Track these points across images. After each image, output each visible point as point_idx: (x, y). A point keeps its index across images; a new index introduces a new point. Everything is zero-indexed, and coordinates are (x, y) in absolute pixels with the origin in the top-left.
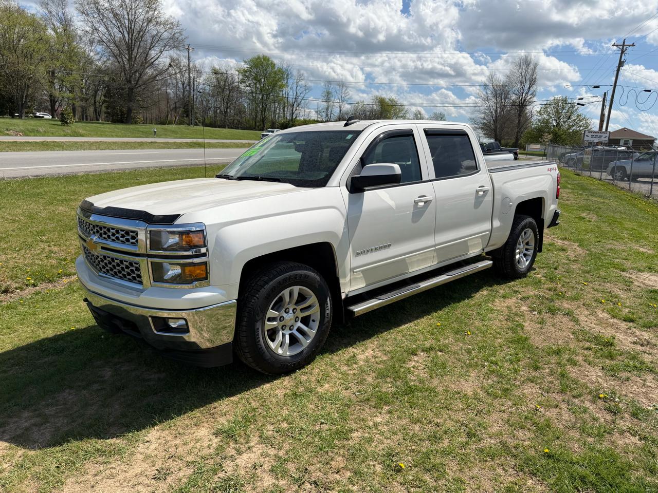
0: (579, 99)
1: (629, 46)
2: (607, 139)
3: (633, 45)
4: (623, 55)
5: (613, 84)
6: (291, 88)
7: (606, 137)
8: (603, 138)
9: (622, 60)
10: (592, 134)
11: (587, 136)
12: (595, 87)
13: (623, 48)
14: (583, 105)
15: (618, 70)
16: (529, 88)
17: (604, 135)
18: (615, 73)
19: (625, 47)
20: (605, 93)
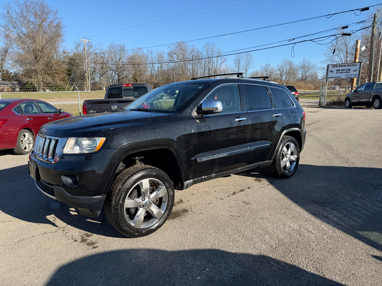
0: (343, 28)
7: (355, 71)
8: (351, 73)
10: (338, 68)
11: (331, 71)
12: (363, 10)
14: (349, 35)
17: (353, 68)
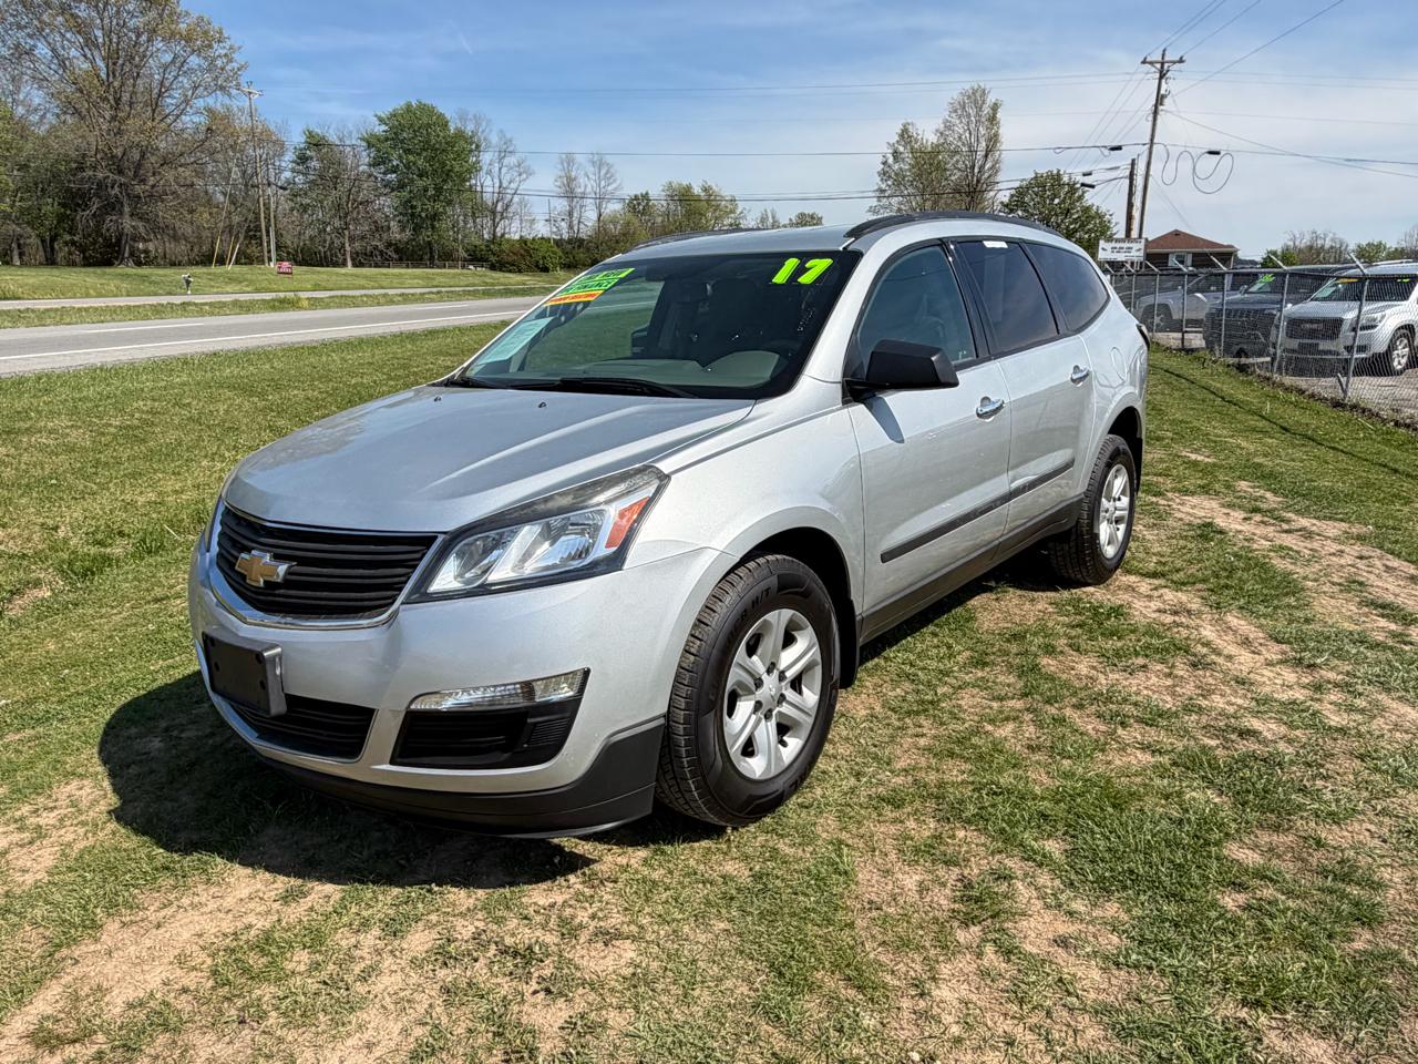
0: (1084, 175)
1: (1174, 63)
2: (1141, 253)
3: (1181, 61)
4: (1163, 81)
5: (1148, 141)
6: (489, 172)
7: (1139, 250)
8: (1134, 253)
9: (1162, 92)
10: (1113, 244)
12: (1113, 149)
13: (1162, 67)
14: (1093, 187)
15: (1155, 113)
16: (986, 156)
17: (1135, 246)
18: (1151, 118)
19: (1166, 66)
20: (1133, 160)
